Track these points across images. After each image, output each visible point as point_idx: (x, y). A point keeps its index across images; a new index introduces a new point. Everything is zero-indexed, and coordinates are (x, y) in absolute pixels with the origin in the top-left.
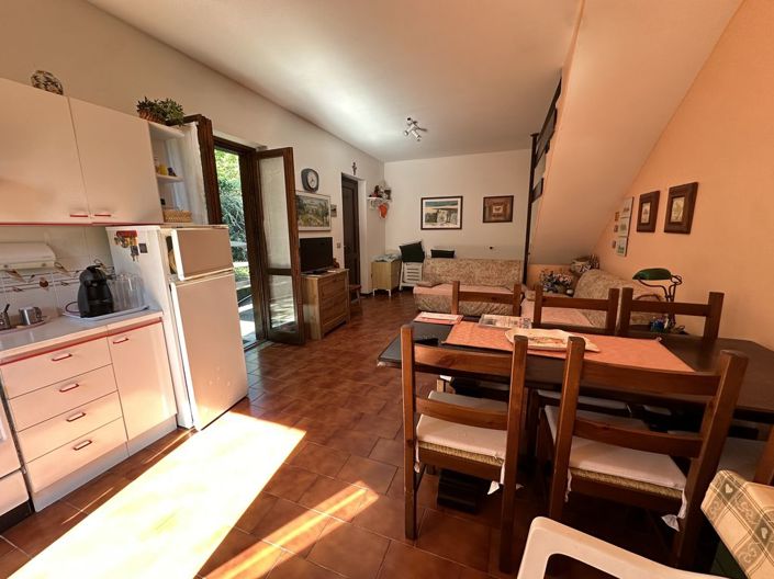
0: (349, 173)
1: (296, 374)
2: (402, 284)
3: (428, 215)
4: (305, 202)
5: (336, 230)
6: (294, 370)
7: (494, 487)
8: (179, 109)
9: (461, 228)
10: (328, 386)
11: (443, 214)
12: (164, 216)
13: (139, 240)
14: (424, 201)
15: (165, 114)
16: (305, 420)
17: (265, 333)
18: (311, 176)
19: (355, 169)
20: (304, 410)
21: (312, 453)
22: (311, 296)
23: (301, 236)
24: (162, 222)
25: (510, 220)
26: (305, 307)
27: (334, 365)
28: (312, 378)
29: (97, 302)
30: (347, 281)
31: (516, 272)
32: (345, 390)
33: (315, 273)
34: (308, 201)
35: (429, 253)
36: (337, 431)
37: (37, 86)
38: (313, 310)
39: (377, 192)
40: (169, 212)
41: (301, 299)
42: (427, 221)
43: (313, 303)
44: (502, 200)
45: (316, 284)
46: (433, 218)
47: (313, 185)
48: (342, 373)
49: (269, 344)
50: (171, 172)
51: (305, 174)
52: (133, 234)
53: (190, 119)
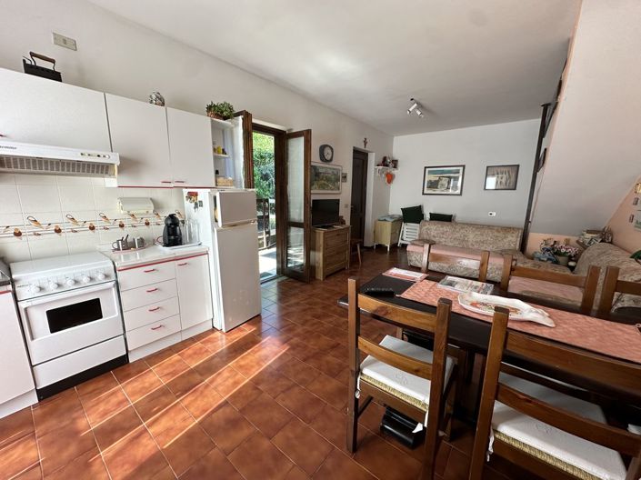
0: (361, 146)
1: (298, 304)
2: (400, 241)
3: (430, 182)
4: (320, 170)
5: (345, 194)
6: (296, 301)
7: (419, 428)
8: (231, 108)
9: (461, 194)
10: (318, 317)
11: (445, 181)
12: (216, 182)
13: (199, 198)
14: (427, 170)
15: (222, 112)
16: (295, 340)
17: (283, 270)
18: (327, 151)
19: (365, 143)
20: (296, 332)
21: (294, 365)
22: (317, 245)
23: (313, 197)
24: (214, 186)
25: (515, 189)
26: (312, 253)
27: (327, 302)
28: (309, 308)
29: (172, 237)
30: (349, 235)
31: (514, 239)
32: (330, 322)
33: (323, 227)
34: (323, 171)
35: (427, 217)
36: (317, 353)
37: (151, 102)
38: (318, 257)
39: (384, 163)
40: (220, 180)
41: (309, 246)
42: (429, 187)
43: (319, 251)
44: (506, 169)
45: (322, 235)
46: (433, 185)
47: (328, 157)
48: (332, 309)
49: (284, 278)
50: (224, 152)
51: (322, 148)
52: (196, 194)
53: (238, 114)
